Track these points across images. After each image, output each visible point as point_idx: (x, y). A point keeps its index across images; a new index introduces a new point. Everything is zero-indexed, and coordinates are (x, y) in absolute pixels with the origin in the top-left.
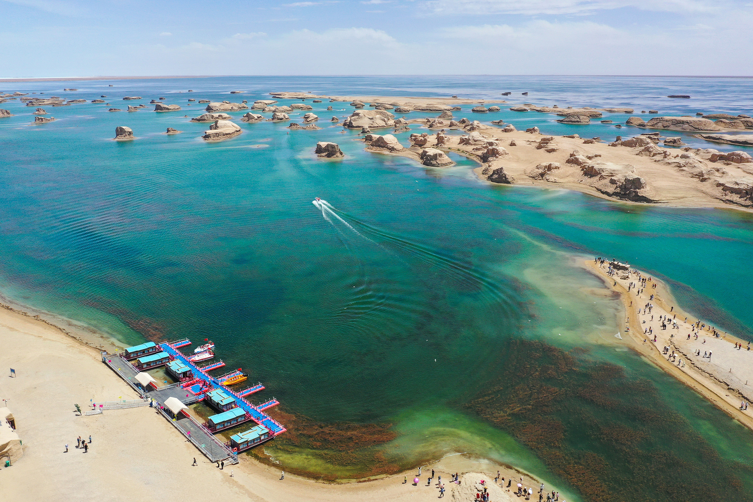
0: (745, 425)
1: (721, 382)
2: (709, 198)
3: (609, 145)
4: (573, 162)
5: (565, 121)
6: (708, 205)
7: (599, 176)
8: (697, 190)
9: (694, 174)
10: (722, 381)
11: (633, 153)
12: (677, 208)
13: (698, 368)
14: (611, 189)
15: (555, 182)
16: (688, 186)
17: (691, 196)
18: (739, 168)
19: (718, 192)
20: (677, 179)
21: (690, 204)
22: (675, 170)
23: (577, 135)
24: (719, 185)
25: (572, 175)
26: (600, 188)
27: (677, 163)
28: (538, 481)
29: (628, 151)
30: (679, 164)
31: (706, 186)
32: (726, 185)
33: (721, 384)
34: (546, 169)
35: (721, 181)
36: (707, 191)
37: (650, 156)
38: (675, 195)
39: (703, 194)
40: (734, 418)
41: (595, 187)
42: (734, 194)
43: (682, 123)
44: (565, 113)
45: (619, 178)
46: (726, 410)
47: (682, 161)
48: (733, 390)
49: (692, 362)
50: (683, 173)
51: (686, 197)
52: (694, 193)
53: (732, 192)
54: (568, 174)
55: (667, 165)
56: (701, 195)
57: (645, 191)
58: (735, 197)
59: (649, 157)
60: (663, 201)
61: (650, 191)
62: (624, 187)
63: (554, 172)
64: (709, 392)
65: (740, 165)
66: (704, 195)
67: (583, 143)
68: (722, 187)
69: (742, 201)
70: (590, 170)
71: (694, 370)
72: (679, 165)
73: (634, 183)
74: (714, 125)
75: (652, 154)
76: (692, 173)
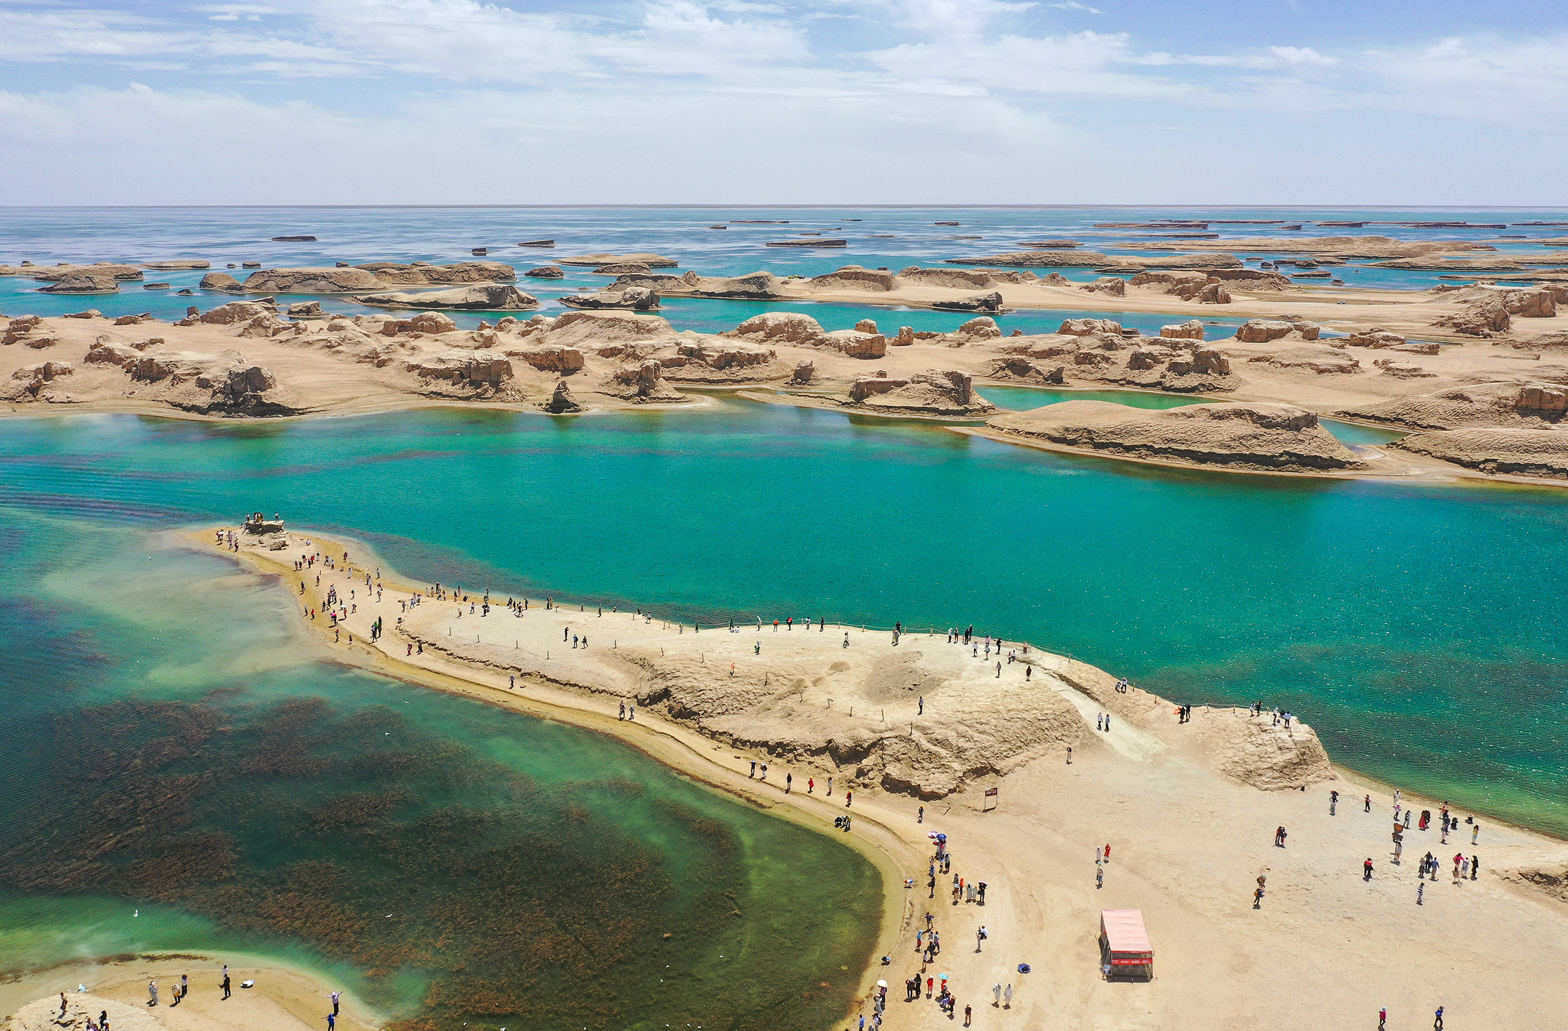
0: (564, 723)
1: (506, 669)
2: (399, 394)
3: (175, 325)
4: (102, 357)
5: (58, 289)
6: (401, 405)
7: (171, 377)
8: (375, 383)
9: (362, 355)
10: (508, 666)
11: (231, 334)
12: (346, 416)
13: (462, 658)
14: (203, 399)
15: (69, 402)
16: (354, 378)
17: (366, 395)
18: (437, 340)
19: (412, 381)
20: (329, 368)
21: (366, 408)
22: (324, 354)
23: (97, 312)
24: (411, 368)
25: (107, 385)
26: (178, 400)
27: (324, 340)
28: (205, 956)
29: (220, 331)
30: (329, 342)
31: (388, 374)
32: (424, 365)
33: (508, 671)
34: (40, 376)
35: (413, 361)
36: (393, 381)
37: (267, 336)
38: (335, 397)
39: (385, 388)
40: (544, 718)
41: (167, 401)
42: (441, 381)
43: (314, 279)
44: (55, 274)
45: (217, 373)
46: (528, 711)
47: (334, 337)
48: (529, 674)
49: (449, 652)
50: (341, 357)
51: (357, 398)
52: (371, 388)
53: (437, 378)
54: (95, 384)
55: (305, 347)
56: (383, 390)
57: (276, 394)
58: (445, 386)
59: (266, 338)
60: (315, 409)
61: (286, 393)
62: (230, 390)
63: (60, 380)
64: (491, 691)
65: (438, 336)
66: (389, 390)
67: (115, 324)
68: (417, 371)
69: (456, 390)
70: (146, 369)
71: (456, 665)
72: (329, 344)
73: (250, 379)
74: (374, 280)
75: (271, 331)
76: (358, 355)
